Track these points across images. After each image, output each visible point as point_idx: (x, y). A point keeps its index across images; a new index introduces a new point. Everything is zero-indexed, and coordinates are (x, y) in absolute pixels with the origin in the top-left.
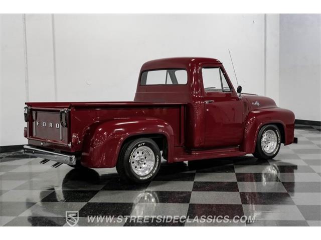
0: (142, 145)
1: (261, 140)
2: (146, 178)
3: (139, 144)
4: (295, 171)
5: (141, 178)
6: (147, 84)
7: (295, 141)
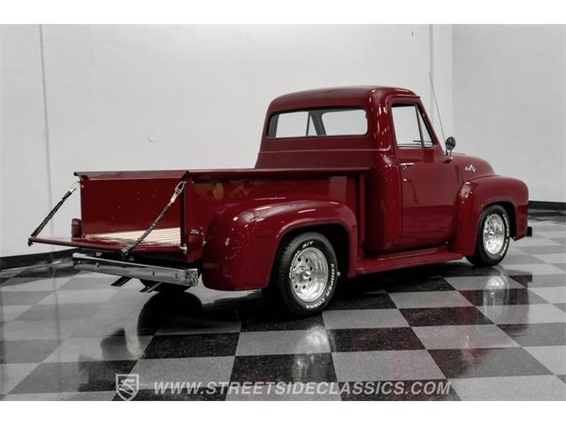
0: (309, 246)
1: (482, 231)
2: (316, 305)
3: (303, 243)
4: (529, 284)
5: (308, 307)
6: (277, 136)
7: (529, 232)
